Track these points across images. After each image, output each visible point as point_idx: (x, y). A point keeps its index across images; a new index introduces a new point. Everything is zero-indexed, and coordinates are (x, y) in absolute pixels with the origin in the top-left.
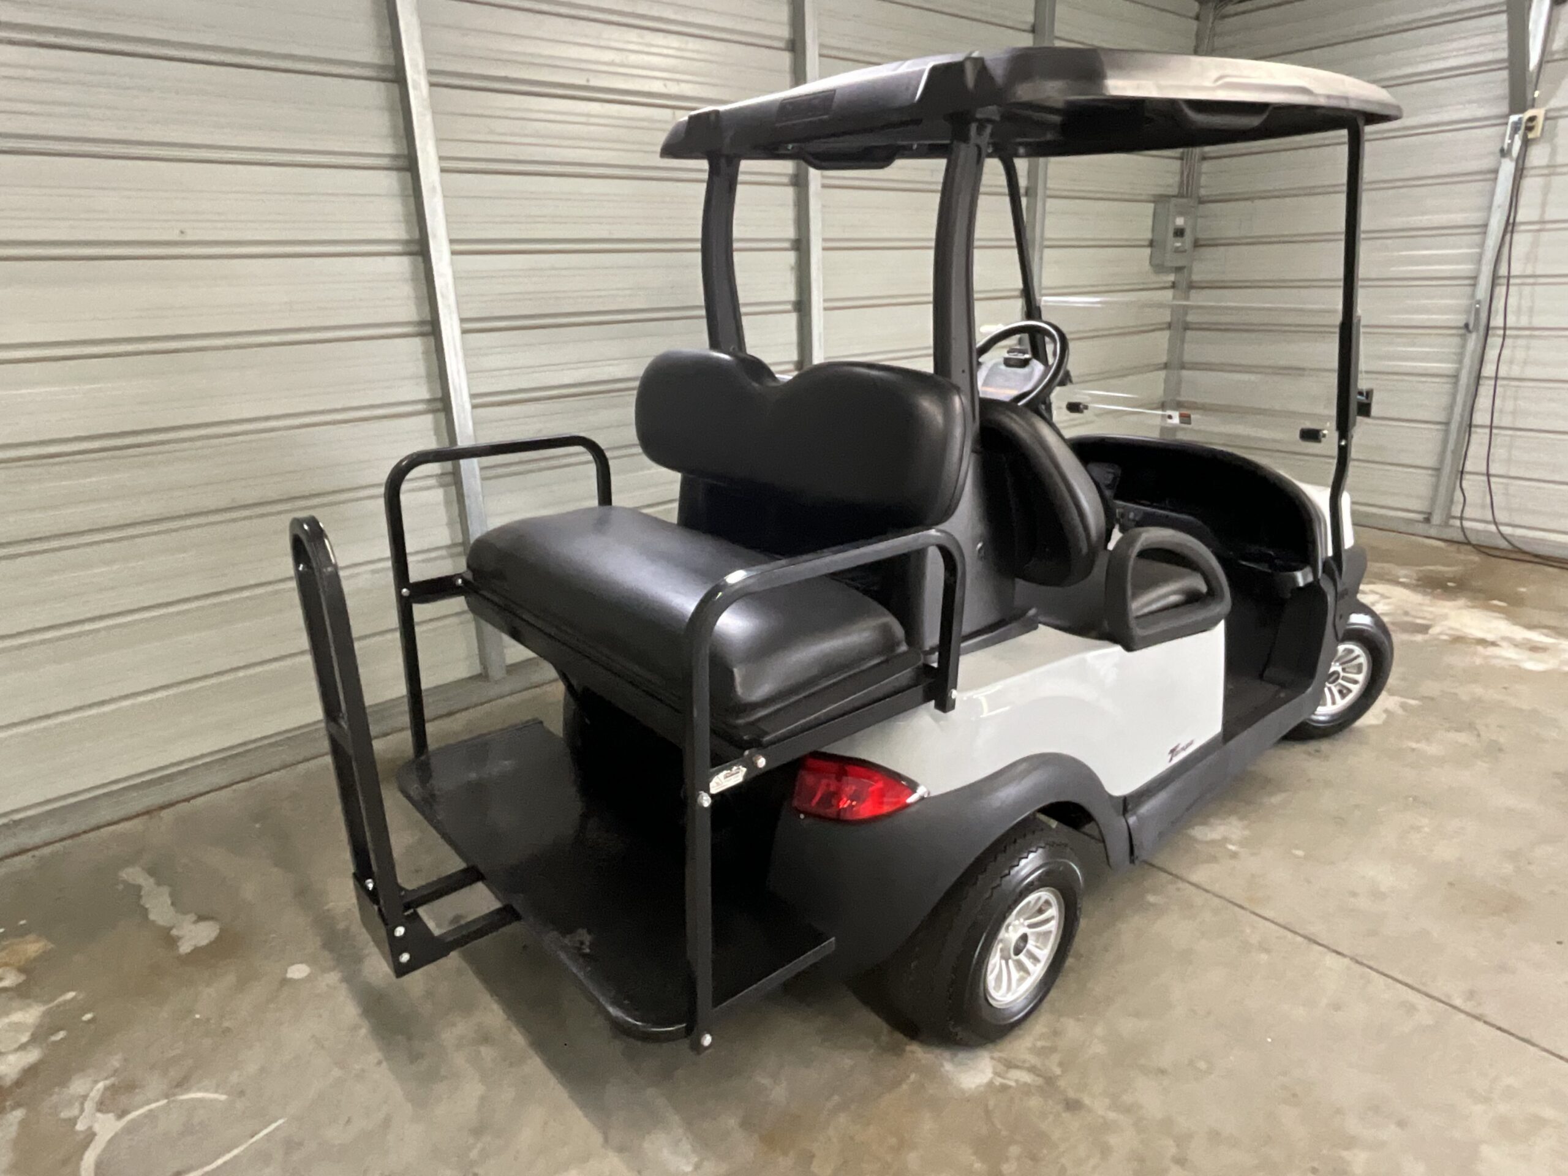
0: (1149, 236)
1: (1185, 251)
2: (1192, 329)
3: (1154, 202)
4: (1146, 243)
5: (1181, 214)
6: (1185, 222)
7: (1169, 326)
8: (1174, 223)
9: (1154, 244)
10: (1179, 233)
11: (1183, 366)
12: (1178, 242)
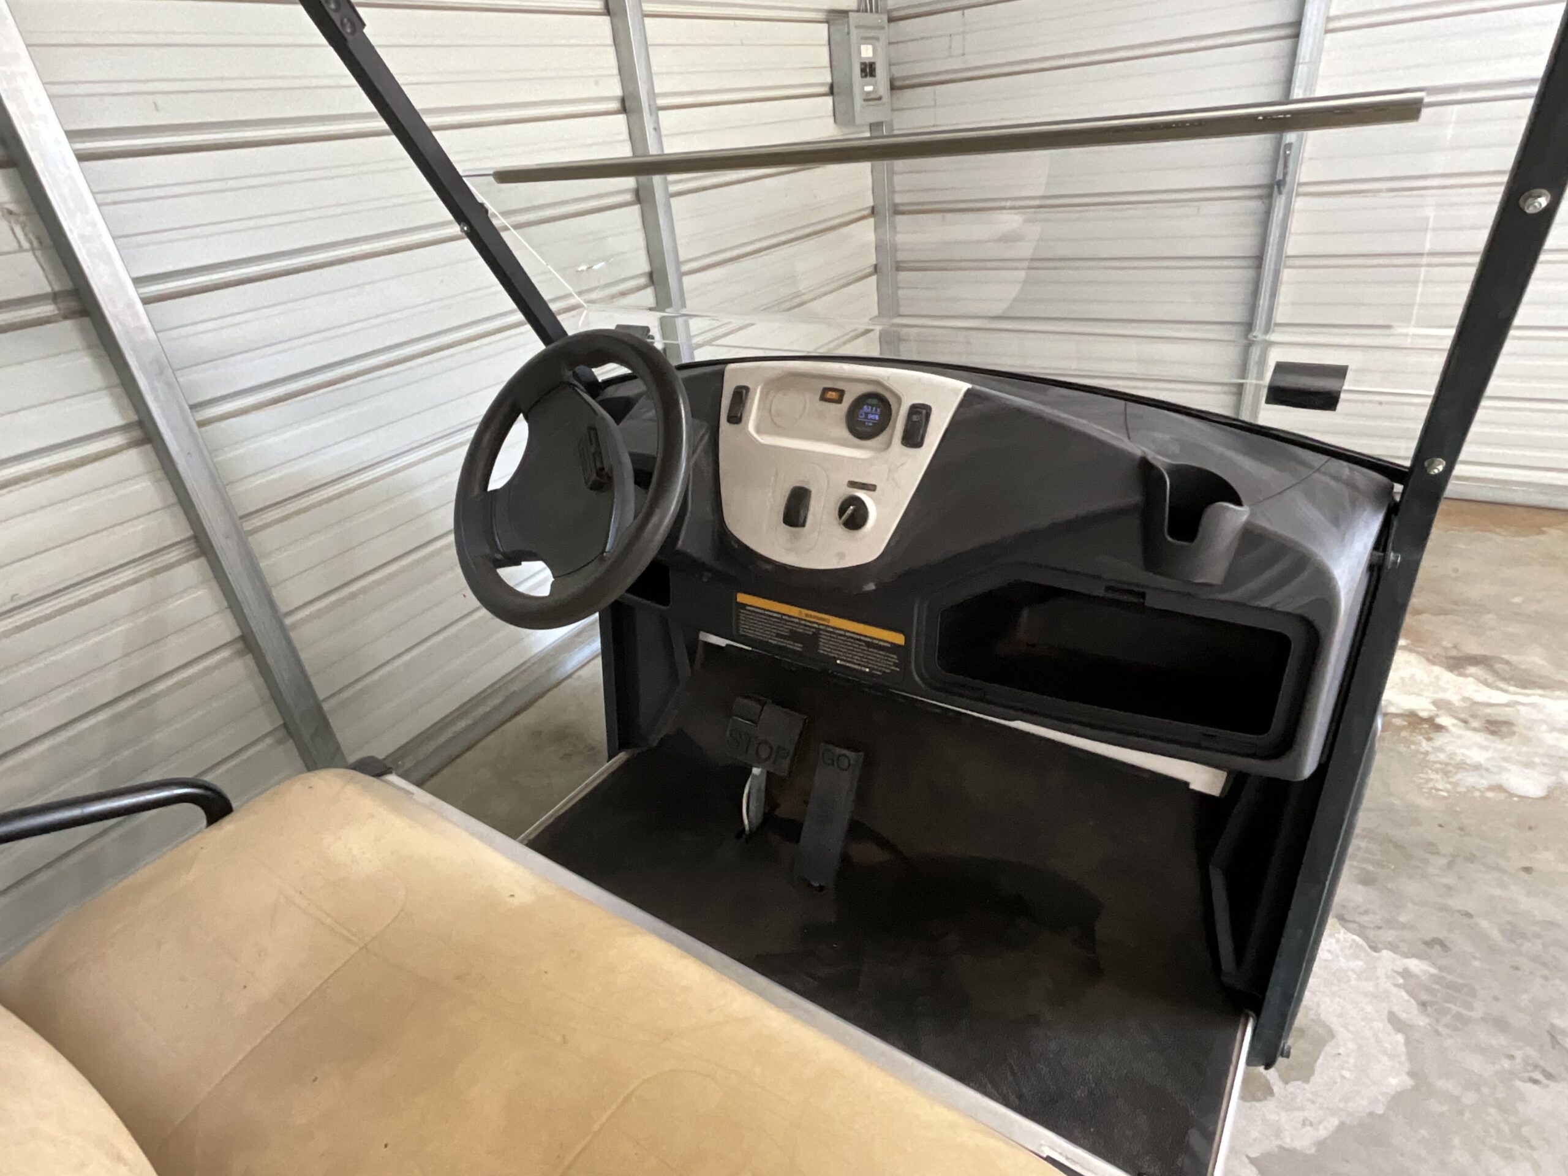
0: (829, 80)
1: (880, 98)
2: (903, 213)
3: (827, 22)
4: (826, 89)
5: (866, 40)
6: (875, 51)
7: (873, 211)
8: (860, 53)
9: (836, 90)
10: (869, 70)
11: (899, 267)
12: (870, 84)
